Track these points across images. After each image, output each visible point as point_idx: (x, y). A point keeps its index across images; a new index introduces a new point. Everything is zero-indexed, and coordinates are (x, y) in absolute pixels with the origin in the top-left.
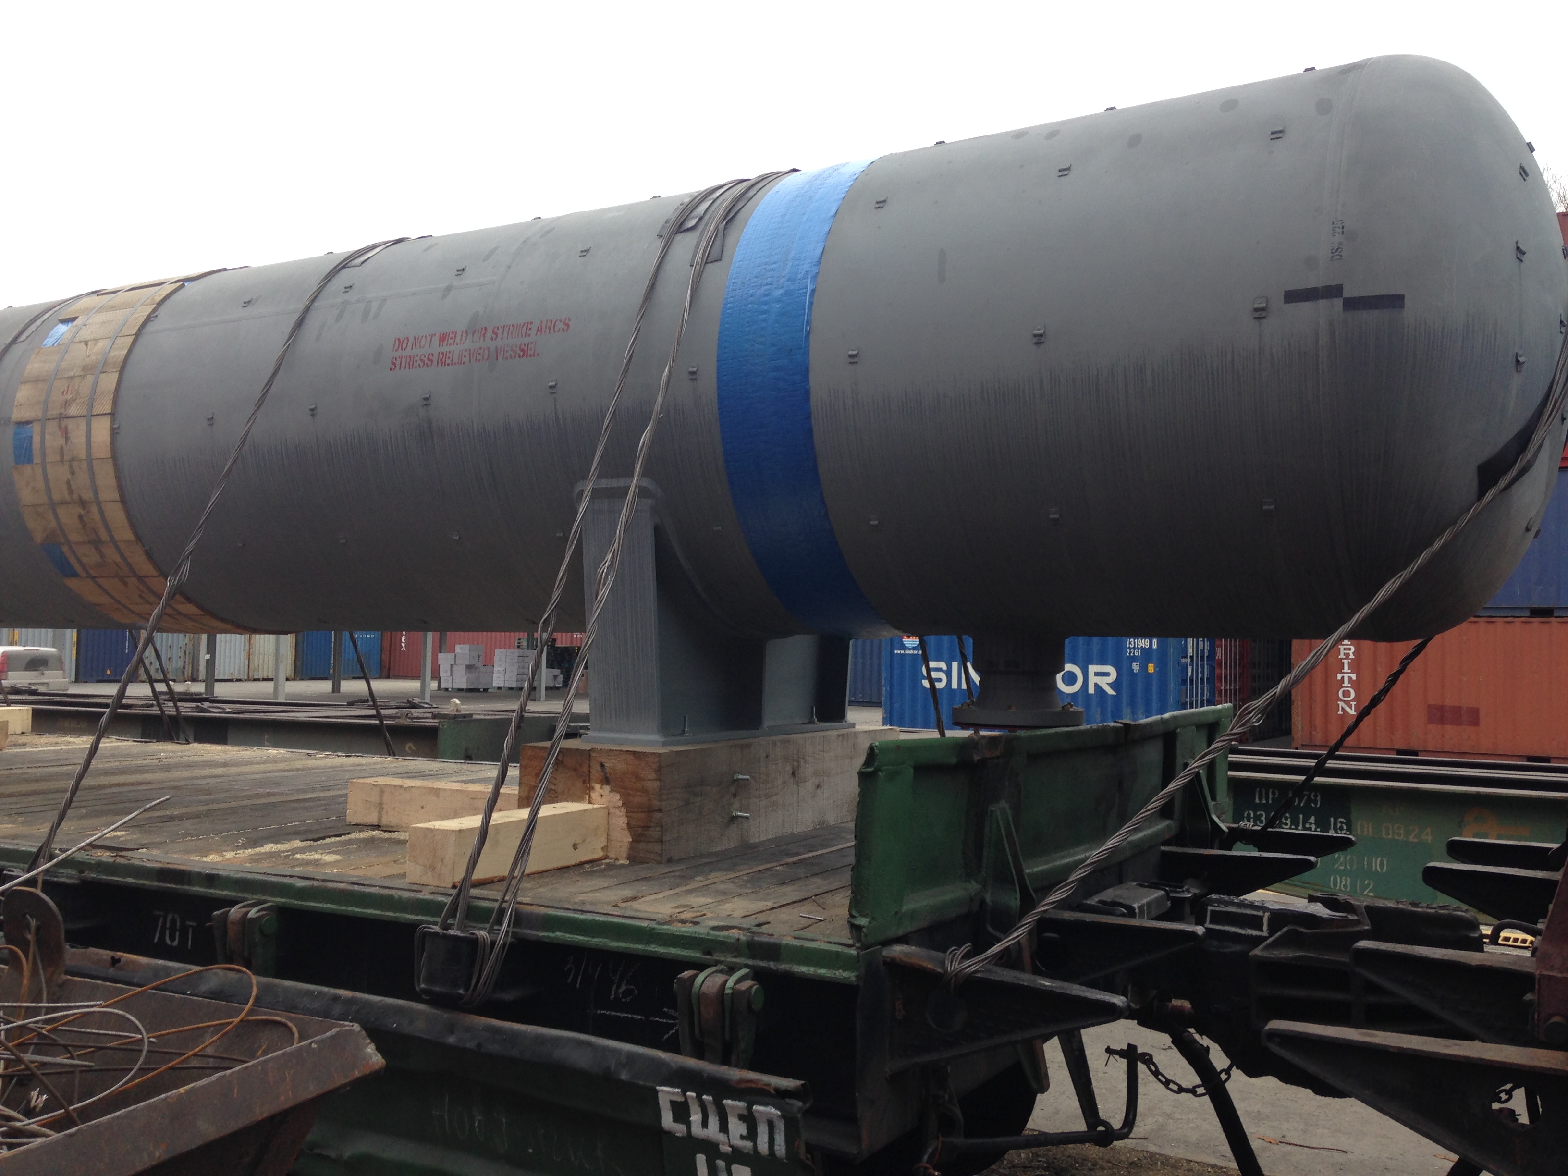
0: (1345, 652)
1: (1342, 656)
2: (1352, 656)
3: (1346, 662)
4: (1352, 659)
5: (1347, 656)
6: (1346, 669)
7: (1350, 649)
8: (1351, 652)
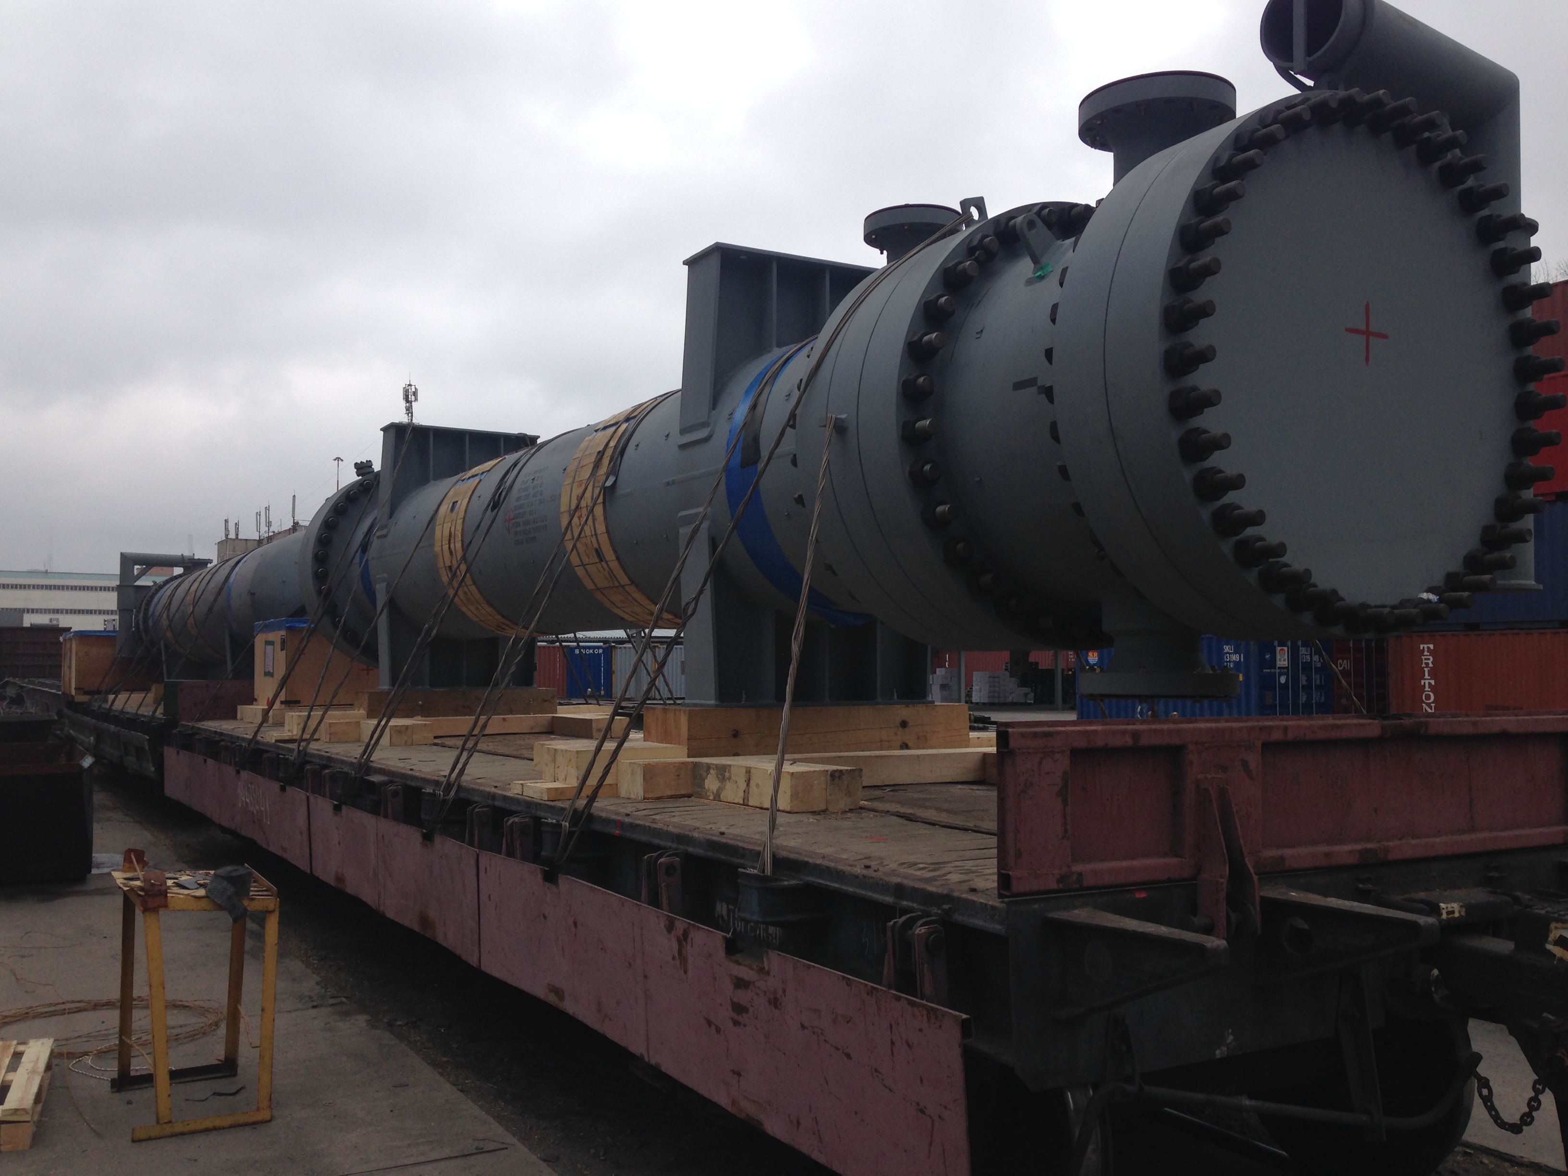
0: (1426, 661)
1: (1424, 665)
2: (1431, 665)
3: (1426, 670)
4: (1431, 668)
5: (1427, 664)
6: (1427, 676)
7: (1429, 659)
8: (1430, 662)
